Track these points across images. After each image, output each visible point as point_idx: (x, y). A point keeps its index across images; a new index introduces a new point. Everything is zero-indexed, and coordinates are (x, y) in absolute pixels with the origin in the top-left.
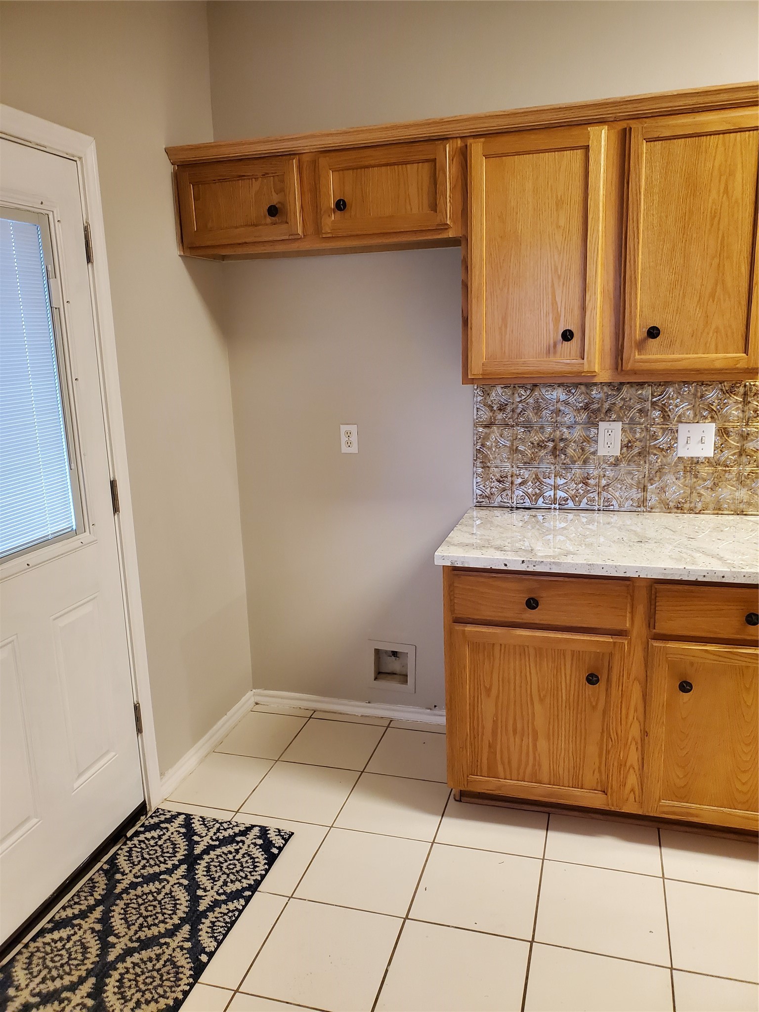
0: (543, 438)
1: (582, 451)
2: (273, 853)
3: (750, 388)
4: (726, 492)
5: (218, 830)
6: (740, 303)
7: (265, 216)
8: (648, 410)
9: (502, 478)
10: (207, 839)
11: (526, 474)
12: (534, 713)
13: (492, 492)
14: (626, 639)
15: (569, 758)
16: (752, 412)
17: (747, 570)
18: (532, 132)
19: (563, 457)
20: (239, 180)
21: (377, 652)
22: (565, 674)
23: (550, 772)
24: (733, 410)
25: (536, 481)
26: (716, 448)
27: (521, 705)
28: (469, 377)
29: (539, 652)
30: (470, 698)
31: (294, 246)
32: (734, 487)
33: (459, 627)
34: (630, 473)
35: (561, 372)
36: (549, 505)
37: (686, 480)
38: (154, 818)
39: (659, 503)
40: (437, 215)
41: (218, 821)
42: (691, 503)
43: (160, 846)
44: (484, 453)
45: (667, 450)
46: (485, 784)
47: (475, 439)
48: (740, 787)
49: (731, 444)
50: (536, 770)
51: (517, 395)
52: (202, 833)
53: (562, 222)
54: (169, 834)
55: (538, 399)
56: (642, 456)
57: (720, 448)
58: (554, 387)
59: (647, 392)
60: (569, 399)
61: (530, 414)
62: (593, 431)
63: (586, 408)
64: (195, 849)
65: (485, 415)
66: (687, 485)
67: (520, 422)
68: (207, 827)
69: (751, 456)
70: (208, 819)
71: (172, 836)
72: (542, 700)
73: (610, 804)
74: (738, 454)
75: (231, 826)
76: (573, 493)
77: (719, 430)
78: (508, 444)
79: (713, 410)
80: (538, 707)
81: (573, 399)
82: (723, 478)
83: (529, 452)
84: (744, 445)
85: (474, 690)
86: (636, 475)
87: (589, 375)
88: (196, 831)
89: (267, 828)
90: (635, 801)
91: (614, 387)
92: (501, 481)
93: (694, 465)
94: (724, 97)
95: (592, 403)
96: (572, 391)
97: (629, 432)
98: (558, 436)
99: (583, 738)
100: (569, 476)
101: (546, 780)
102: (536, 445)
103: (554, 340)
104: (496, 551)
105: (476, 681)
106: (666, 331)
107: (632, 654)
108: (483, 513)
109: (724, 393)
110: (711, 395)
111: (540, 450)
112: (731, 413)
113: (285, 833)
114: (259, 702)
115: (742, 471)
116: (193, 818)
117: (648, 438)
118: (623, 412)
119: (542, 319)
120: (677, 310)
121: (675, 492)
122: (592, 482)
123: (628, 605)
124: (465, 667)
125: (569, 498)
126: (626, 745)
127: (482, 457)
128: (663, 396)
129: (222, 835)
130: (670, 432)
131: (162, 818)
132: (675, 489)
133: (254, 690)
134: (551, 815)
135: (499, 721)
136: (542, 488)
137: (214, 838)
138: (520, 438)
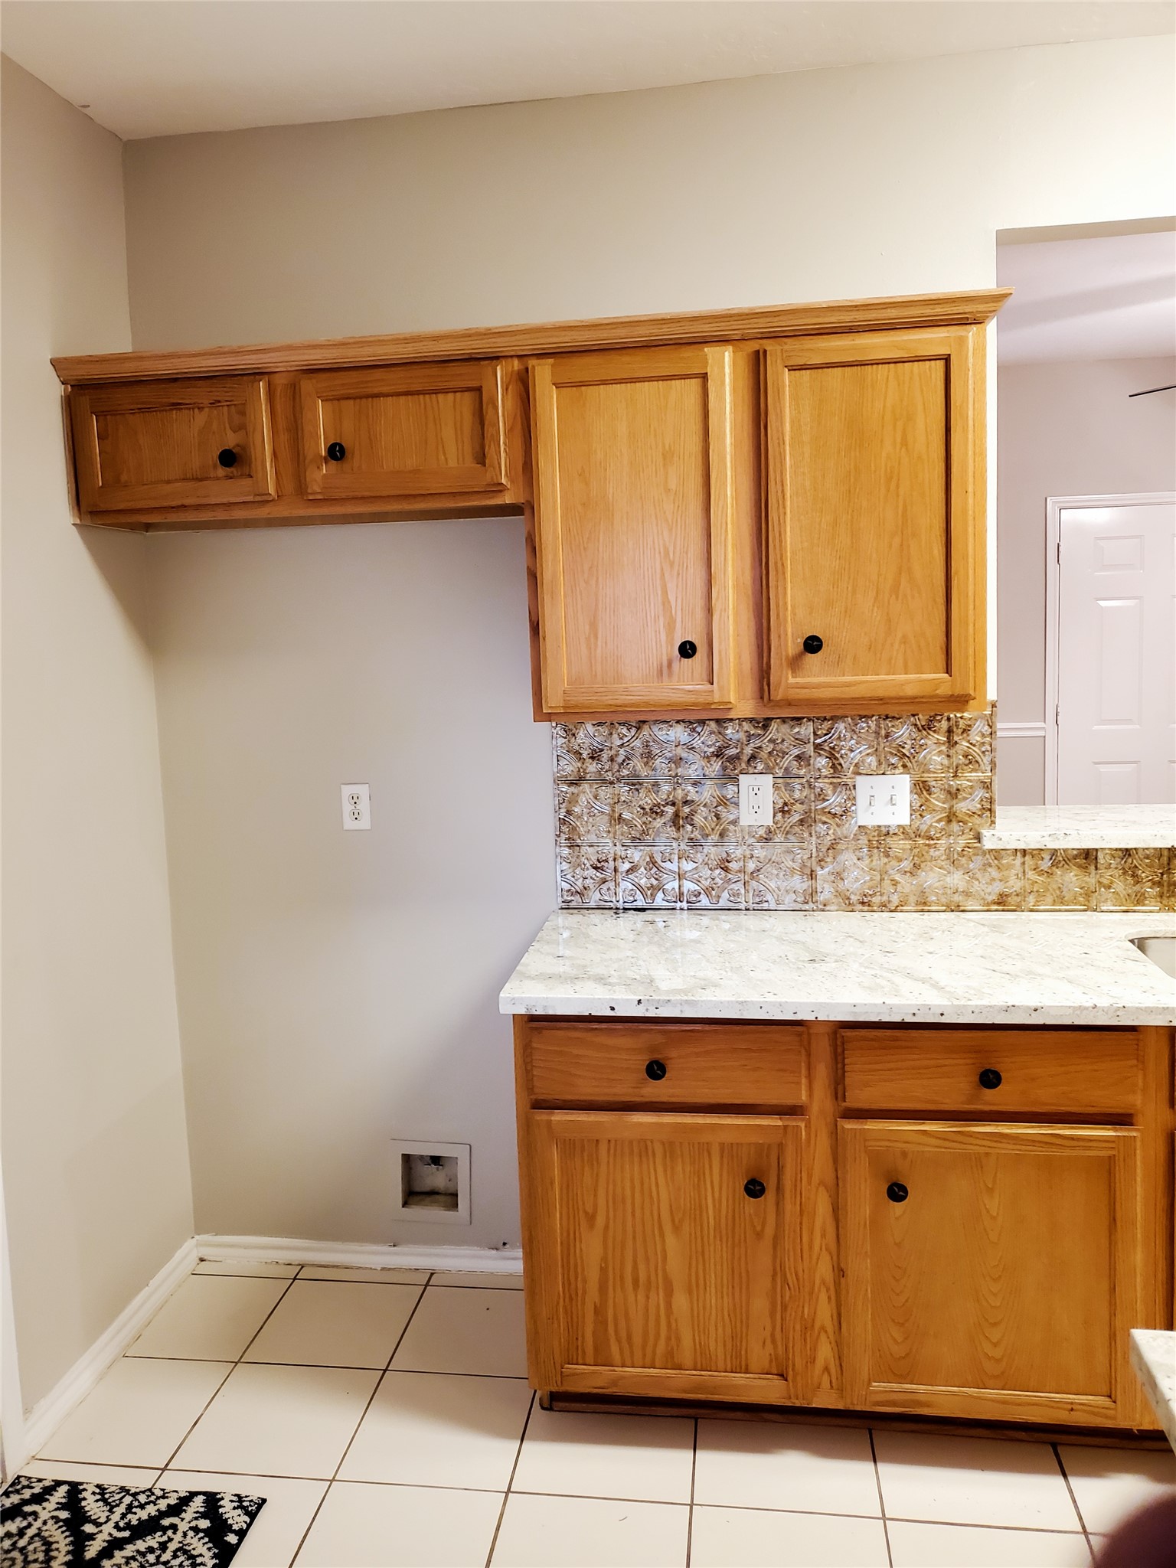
0: (659, 801)
1: (718, 819)
2: (229, 1543)
3: (956, 722)
4: (932, 878)
5: (130, 1508)
6: (934, 600)
7: (215, 467)
8: (810, 757)
9: (600, 862)
10: (109, 1528)
11: (637, 855)
12: (665, 1251)
13: (586, 886)
14: (802, 1120)
15: (724, 1322)
16: (961, 757)
17: (975, 1002)
18: (624, 351)
19: (689, 828)
20: (172, 410)
21: (407, 1159)
22: (712, 1182)
23: (695, 1349)
24: (934, 755)
25: (651, 865)
26: (913, 811)
27: (645, 1240)
28: (544, 711)
29: (670, 1149)
30: (562, 1234)
31: (263, 512)
32: (945, 870)
33: (541, 1116)
34: (789, 851)
35: (681, 704)
36: (673, 904)
37: (872, 861)
38: (12, 1495)
39: (836, 896)
40: (486, 471)
41: (129, 1490)
42: (882, 895)
43: (22, 1550)
44: (571, 824)
45: (842, 816)
46: (592, 1377)
47: (557, 802)
48: (988, 1348)
49: (934, 804)
50: (672, 1349)
51: (617, 736)
52: (99, 1518)
53: (673, 484)
54: (38, 1524)
55: (647, 741)
56: (806, 826)
57: (918, 812)
58: (670, 723)
59: (806, 730)
60: (693, 742)
61: (637, 764)
62: (731, 790)
63: (718, 754)
64: (87, 1548)
65: (570, 767)
66: (874, 868)
67: (624, 776)
68: (109, 1504)
69: (965, 823)
70: (112, 1489)
71: (44, 1528)
72: (677, 1229)
73: (792, 1396)
74: (946, 819)
75: (153, 1498)
76: (708, 883)
77: (915, 785)
78: (607, 809)
79: (904, 755)
80: (671, 1241)
81: (699, 741)
82: (927, 857)
83: (638, 822)
84: (953, 806)
85: (569, 1218)
86: (798, 854)
87: (721, 707)
88: (89, 1514)
89: (219, 1496)
90: (832, 1387)
91: (758, 723)
92: (599, 868)
93: (883, 838)
94: (893, 313)
95: (727, 747)
96: (697, 729)
97: (784, 790)
98: (680, 798)
99: (744, 1287)
100: (700, 857)
101: (688, 1363)
102: (648, 810)
103: (667, 656)
104: (597, 986)
105: (571, 1202)
106: (830, 642)
107: (812, 1142)
108: (575, 919)
109: (919, 730)
110: (900, 733)
111: (654, 819)
112: (930, 758)
113: (251, 1501)
114: (205, 1258)
115: (953, 845)
116: (84, 1490)
117: (813, 799)
118: (773, 760)
119: (649, 624)
120: (846, 612)
121: (857, 880)
122: (733, 866)
123: (803, 1064)
124: (552, 1183)
125: (702, 892)
126: (811, 1293)
127: (568, 829)
128: (830, 735)
129: (137, 1517)
130: (844, 788)
131: (27, 1494)
132: (857, 873)
133: (197, 1237)
134: (699, 1420)
135: (610, 1268)
136: (661, 877)
137: (122, 1524)
138: (624, 801)
